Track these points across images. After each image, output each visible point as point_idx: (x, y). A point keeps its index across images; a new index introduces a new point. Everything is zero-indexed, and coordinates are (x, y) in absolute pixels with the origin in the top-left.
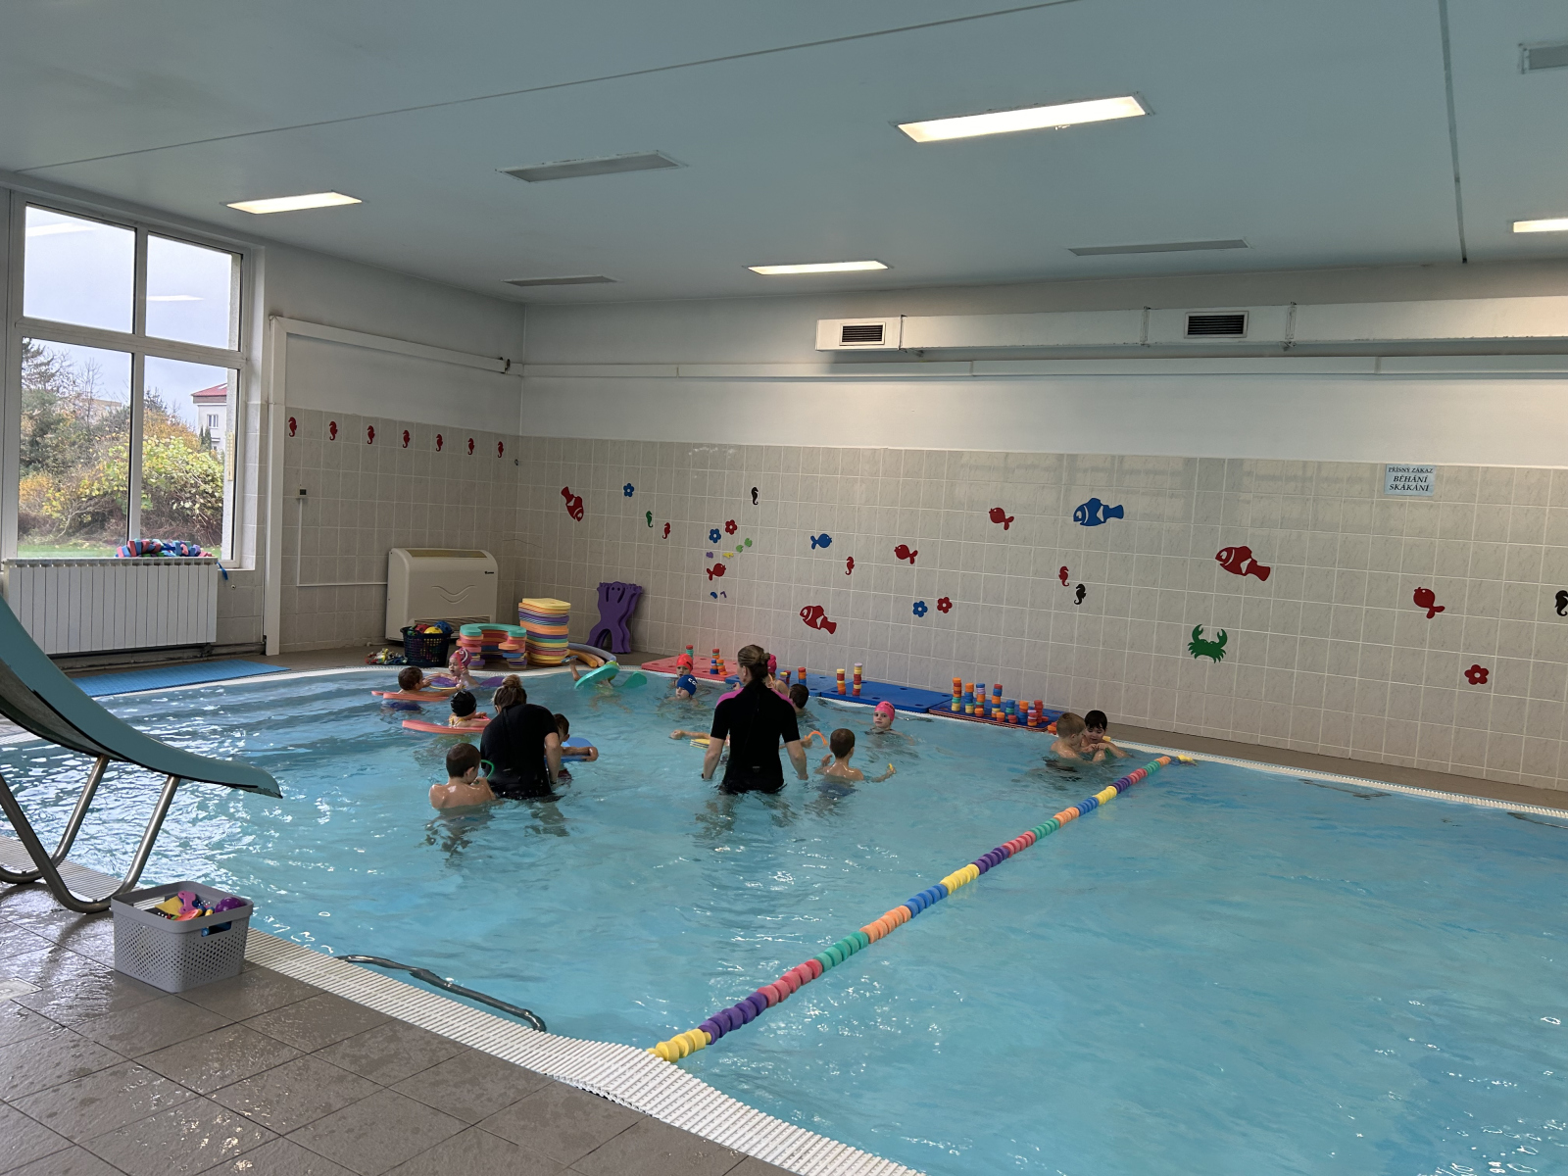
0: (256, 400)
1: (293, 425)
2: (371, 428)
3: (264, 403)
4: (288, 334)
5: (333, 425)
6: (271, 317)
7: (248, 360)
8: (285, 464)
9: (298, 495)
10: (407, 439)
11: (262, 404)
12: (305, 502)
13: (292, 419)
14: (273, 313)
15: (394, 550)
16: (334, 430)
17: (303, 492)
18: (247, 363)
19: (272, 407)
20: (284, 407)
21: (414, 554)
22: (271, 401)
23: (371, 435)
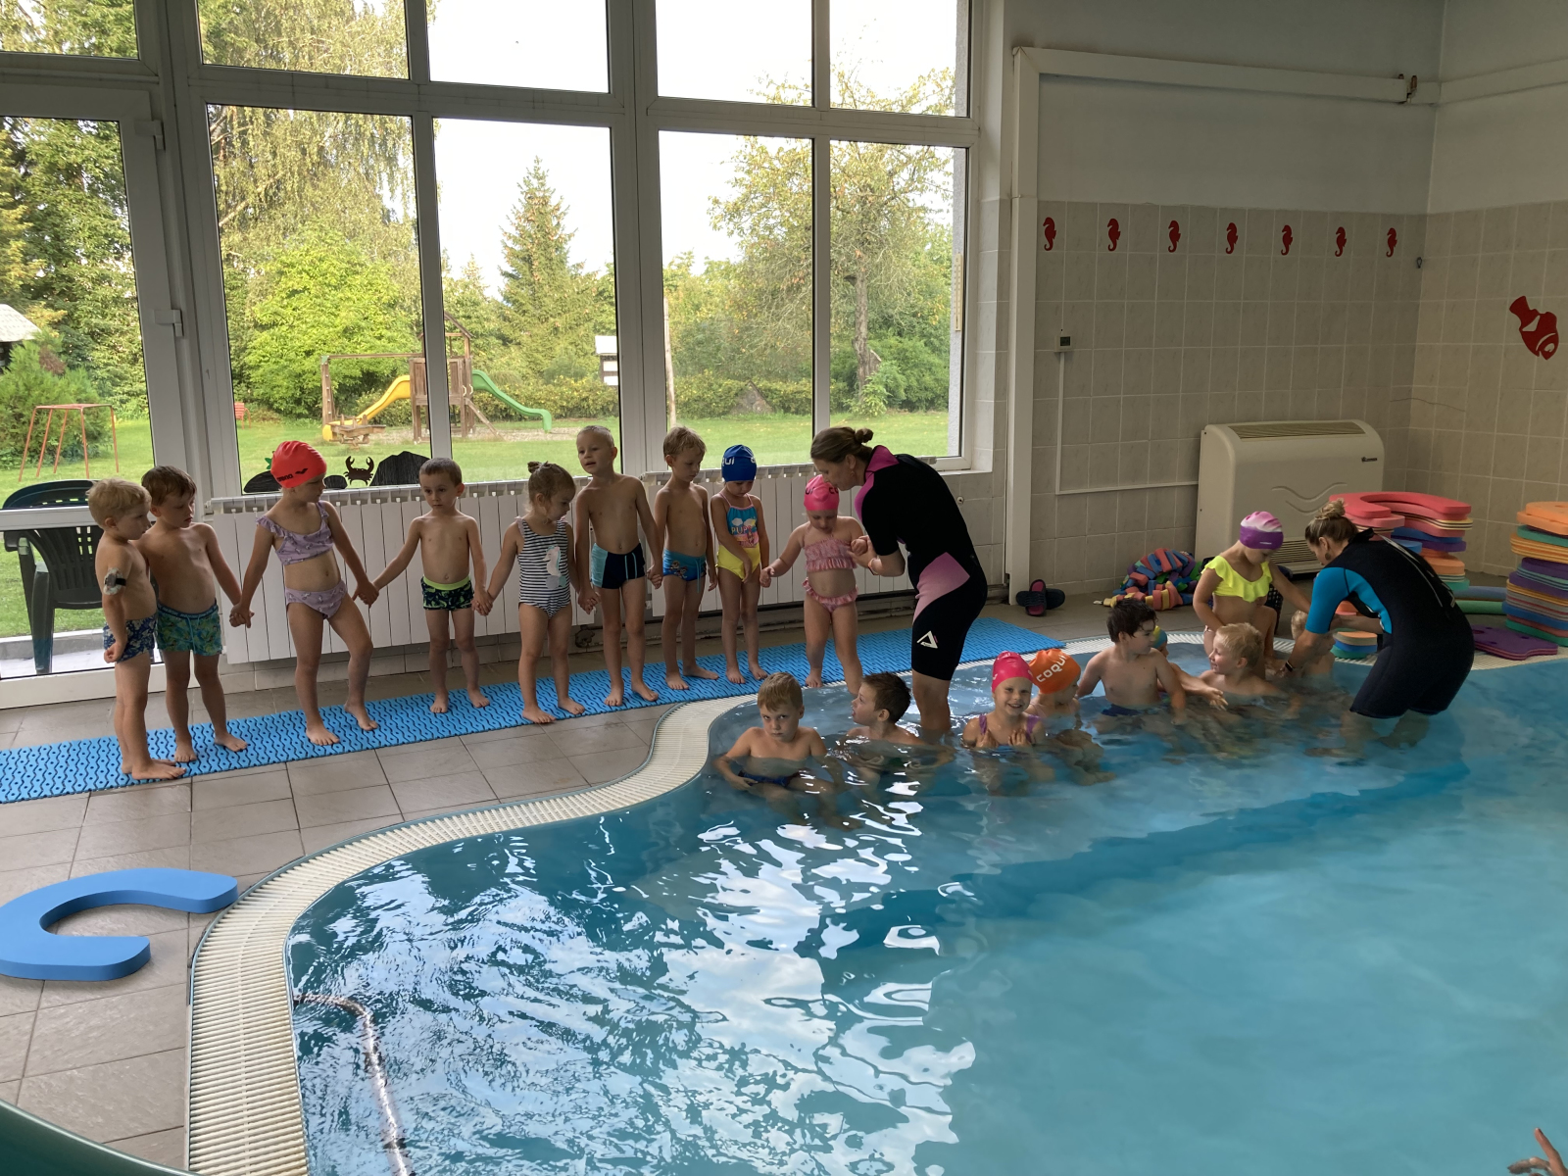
0: (993, 195)
1: (1050, 230)
2: (1174, 224)
3: (1006, 197)
4: (1042, 75)
5: (1114, 223)
6: (1015, 50)
7: (980, 130)
8: (1036, 299)
9: (1056, 346)
10: (1232, 237)
11: (1001, 201)
12: (1068, 356)
13: (1049, 222)
14: (1018, 42)
15: (1208, 428)
16: (1114, 233)
17: (1065, 341)
18: (979, 137)
19: (1016, 202)
20: (1036, 200)
21: (1244, 433)
22: (1016, 193)
23: (1175, 236)
